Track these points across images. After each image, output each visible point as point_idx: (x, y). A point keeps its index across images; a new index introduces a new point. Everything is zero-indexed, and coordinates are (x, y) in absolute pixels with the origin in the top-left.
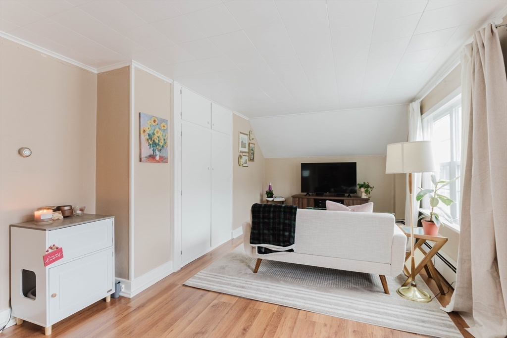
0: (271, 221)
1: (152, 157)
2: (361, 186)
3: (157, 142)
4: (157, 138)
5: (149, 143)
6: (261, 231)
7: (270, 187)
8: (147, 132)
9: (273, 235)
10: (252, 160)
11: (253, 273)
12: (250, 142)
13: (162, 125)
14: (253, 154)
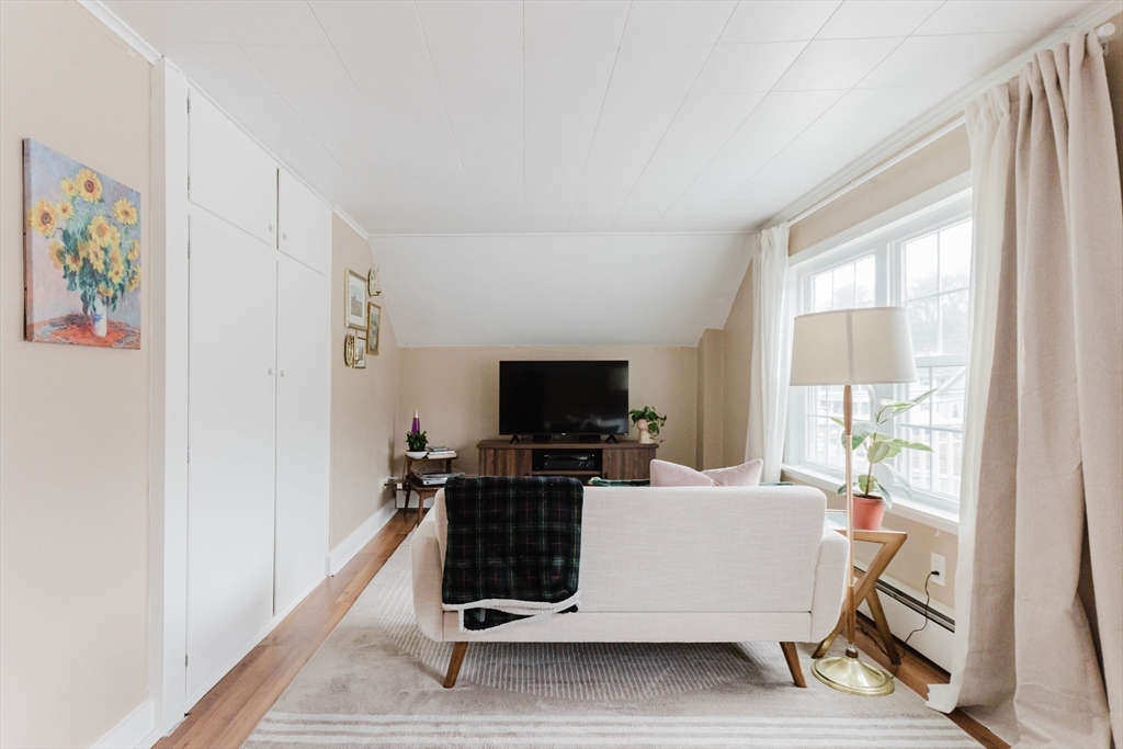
0: (511, 528)
1: (78, 326)
2: (639, 416)
3: (99, 266)
4: (101, 254)
5: (66, 268)
6: (480, 562)
7: (416, 423)
8: (60, 221)
9: (518, 569)
10: (373, 350)
11: (441, 688)
12: (369, 300)
13: (120, 206)
14: (377, 334)
